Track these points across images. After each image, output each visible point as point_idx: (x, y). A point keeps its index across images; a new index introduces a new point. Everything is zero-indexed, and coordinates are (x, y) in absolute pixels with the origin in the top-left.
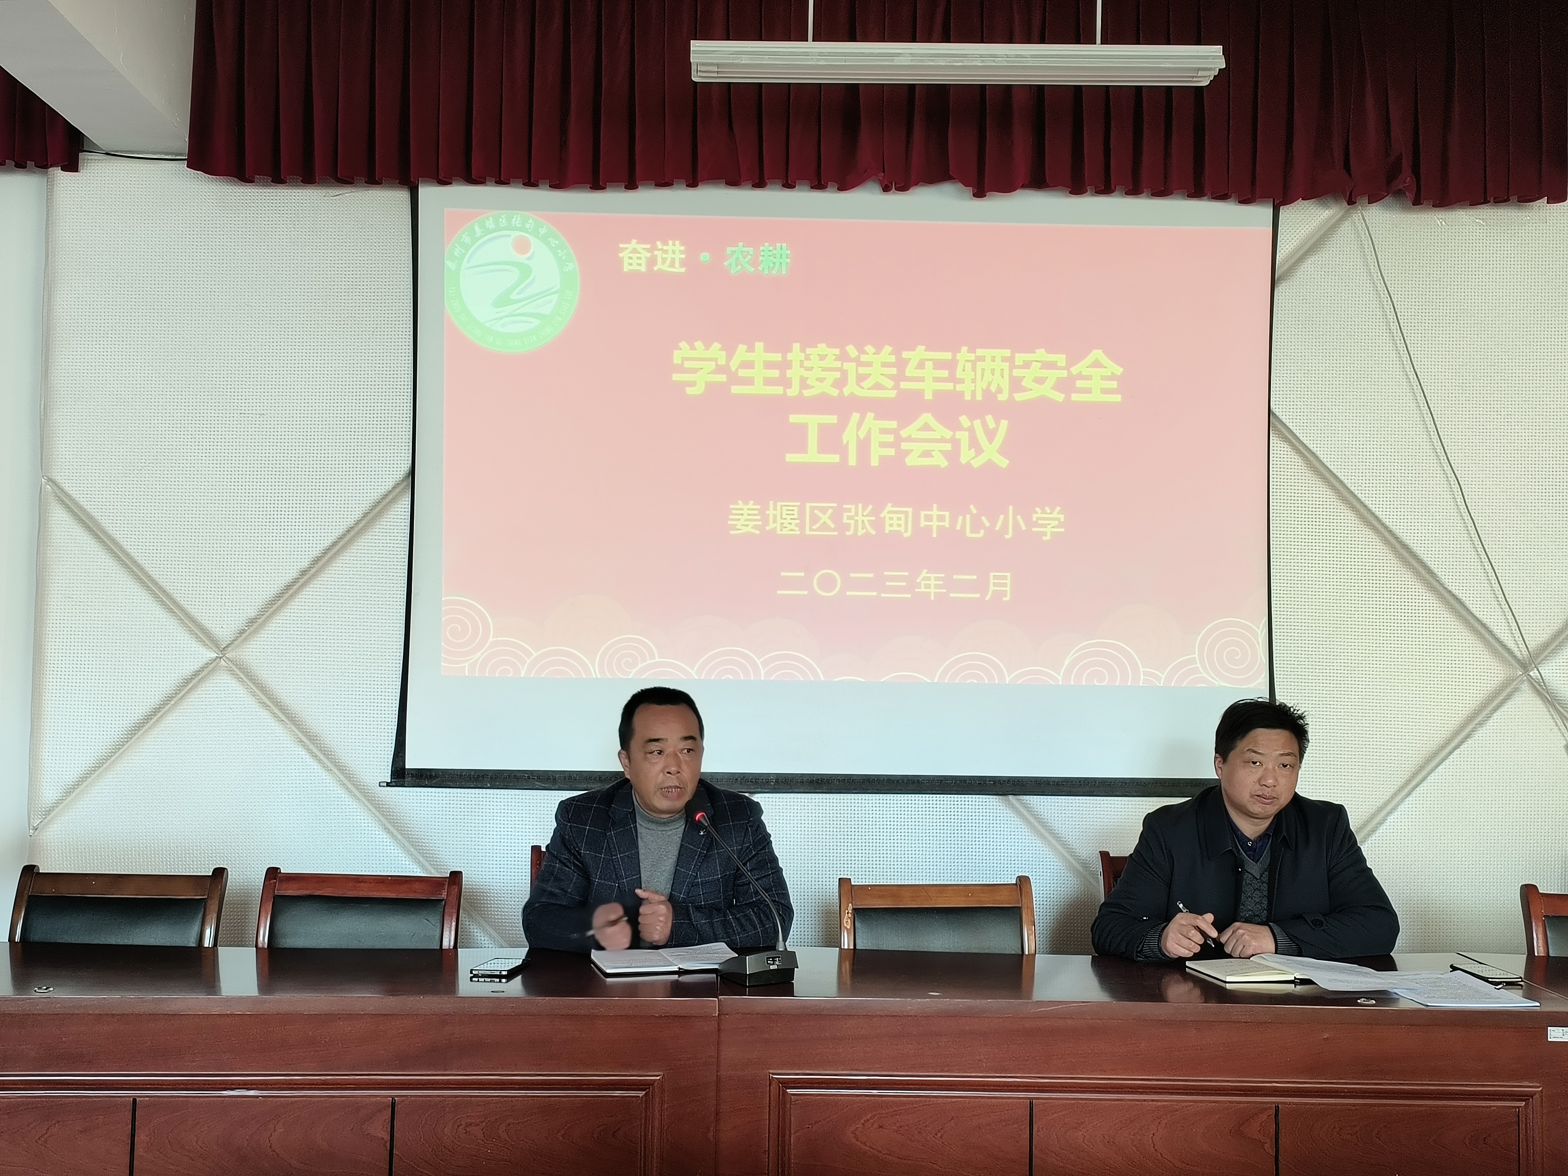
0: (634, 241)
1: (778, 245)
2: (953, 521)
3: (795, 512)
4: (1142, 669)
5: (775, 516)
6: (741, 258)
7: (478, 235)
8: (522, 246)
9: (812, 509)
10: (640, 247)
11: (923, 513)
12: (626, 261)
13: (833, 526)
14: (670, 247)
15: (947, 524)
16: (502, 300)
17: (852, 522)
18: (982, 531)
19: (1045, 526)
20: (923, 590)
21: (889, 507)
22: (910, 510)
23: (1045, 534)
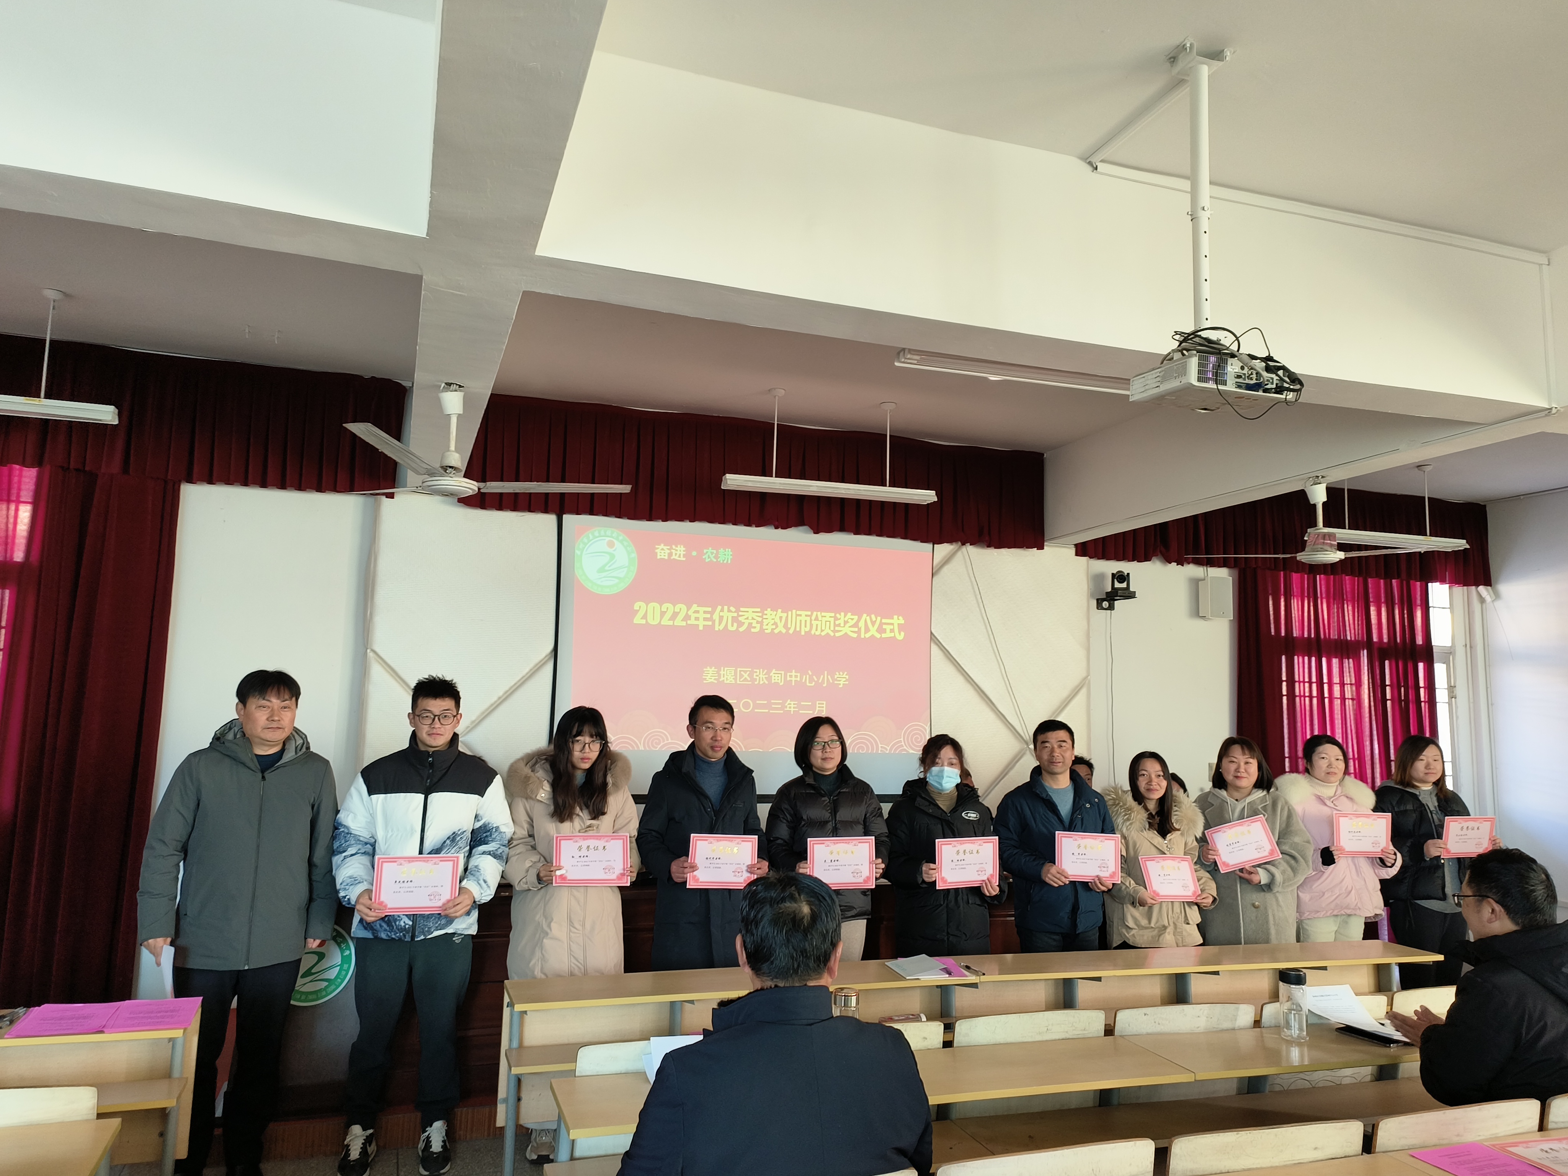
0: (662, 545)
1: (727, 550)
2: (801, 678)
3: (733, 673)
4: (880, 745)
5: (724, 674)
6: (710, 555)
7: (591, 538)
8: (611, 544)
9: (740, 671)
10: (665, 548)
11: (788, 674)
12: (659, 554)
13: (749, 679)
14: (678, 548)
15: (798, 679)
16: (602, 570)
17: (758, 678)
18: (814, 683)
19: (840, 681)
20: (788, 709)
21: (774, 671)
22: (783, 672)
23: (840, 684)
